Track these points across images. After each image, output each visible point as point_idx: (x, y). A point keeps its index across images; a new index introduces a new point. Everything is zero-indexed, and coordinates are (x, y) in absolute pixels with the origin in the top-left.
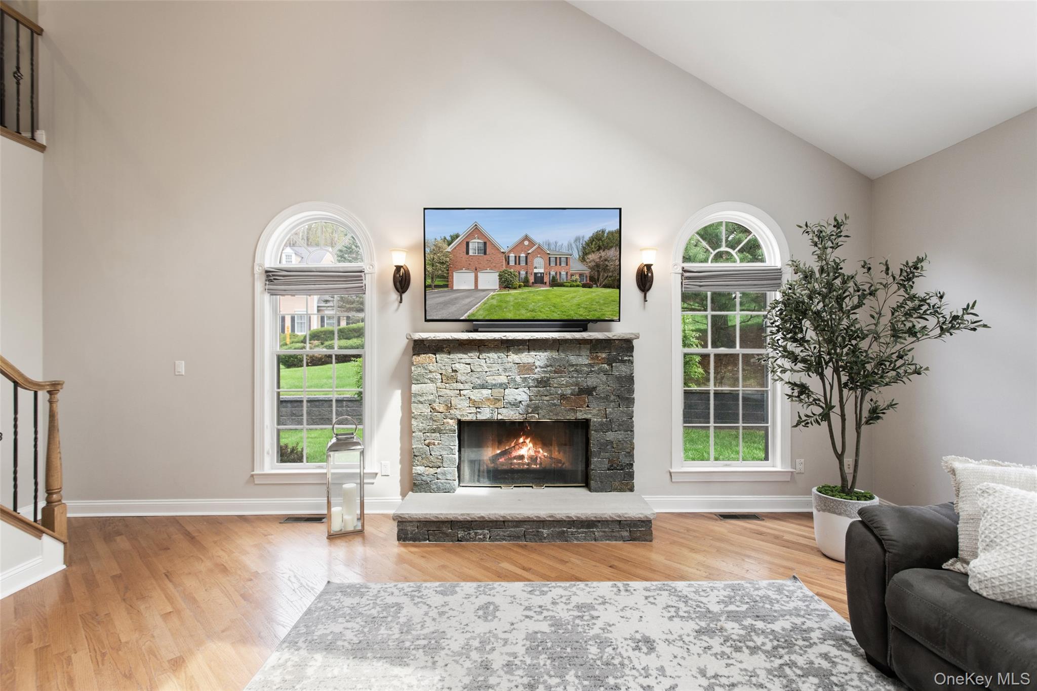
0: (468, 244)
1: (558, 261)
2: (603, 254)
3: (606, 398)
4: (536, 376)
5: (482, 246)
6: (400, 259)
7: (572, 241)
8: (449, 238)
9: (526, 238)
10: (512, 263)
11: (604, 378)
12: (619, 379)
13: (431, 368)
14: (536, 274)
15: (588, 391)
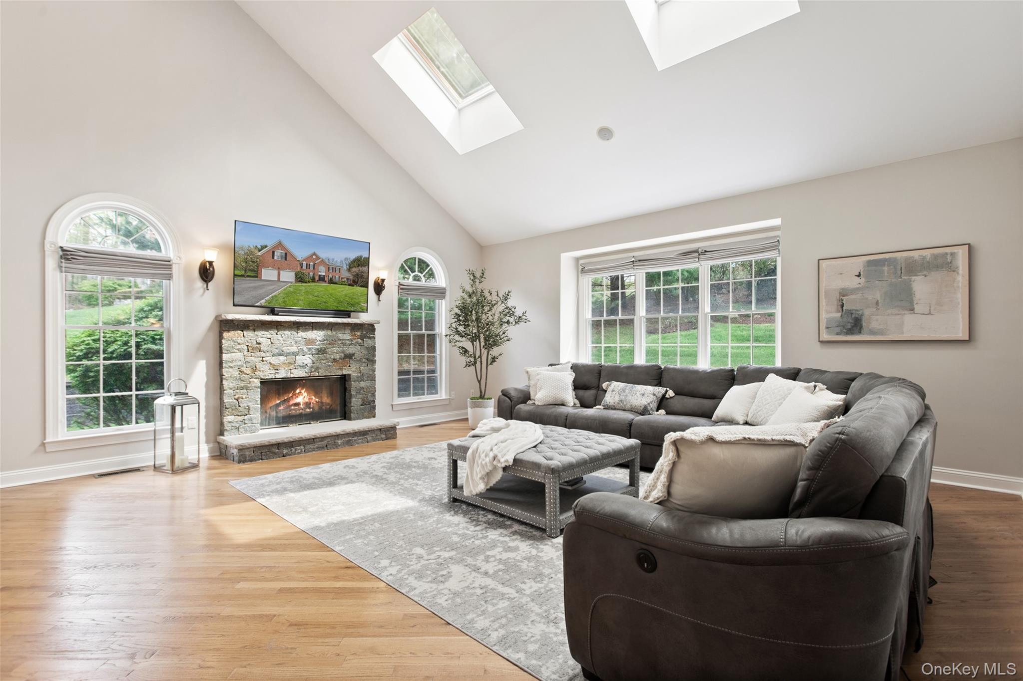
0: (273, 252)
1: (334, 270)
2: (360, 269)
3: (360, 361)
4: (317, 347)
5: (284, 255)
6: (211, 255)
7: (343, 259)
8: (260, 247)
9: (314, 254)
10: (304, 267)
11: (359, 348)
12: (367, 348)
13: (239, 341)
14: (320, 275)
15: (349, 356)
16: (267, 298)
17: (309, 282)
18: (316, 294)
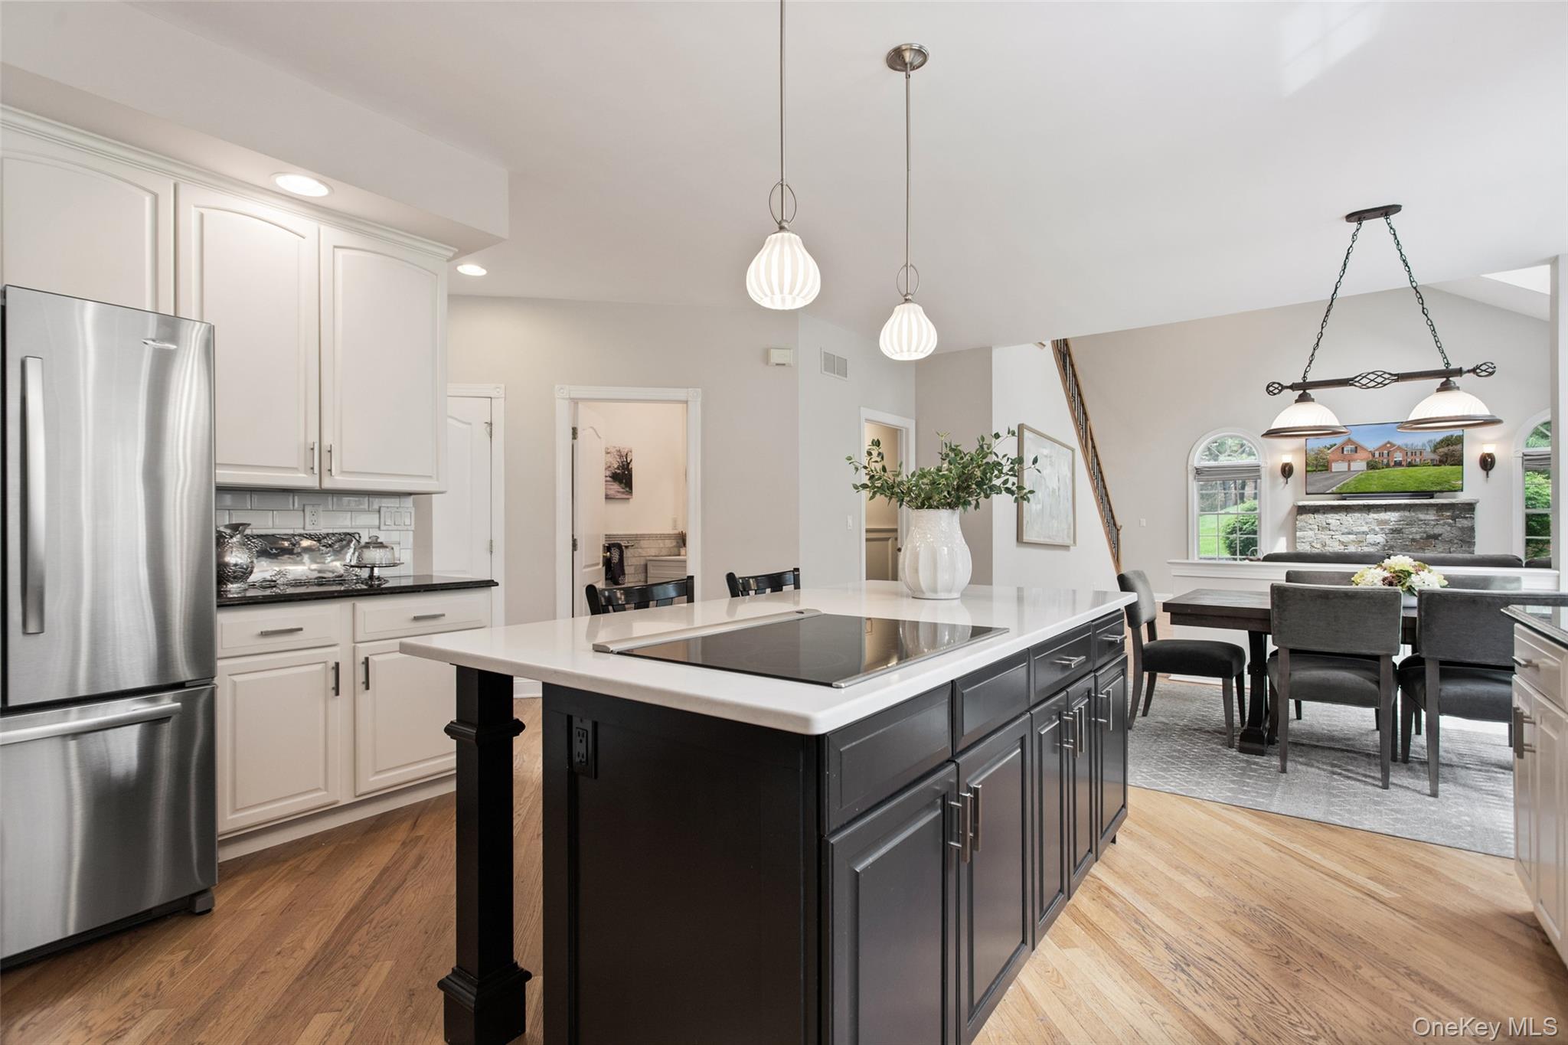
0: (1343, 449)
1: (1413, 453)
2: (1451, 448)
3: (1451, 541)
4: (1391, 527)
5: (1353, 449)
6: (1287, 459)
7: (1426, 442)
8: (1326, 449)
9: (1389, 443)
10: (1377, 456)
11: (1449, 529)
12: (1462, 529)
13: (1310, 522)
14: (1395, 461)
15: (1436, 537)
16: (1338, 486)
17: (1383, 468)
18: (1392, 477)
